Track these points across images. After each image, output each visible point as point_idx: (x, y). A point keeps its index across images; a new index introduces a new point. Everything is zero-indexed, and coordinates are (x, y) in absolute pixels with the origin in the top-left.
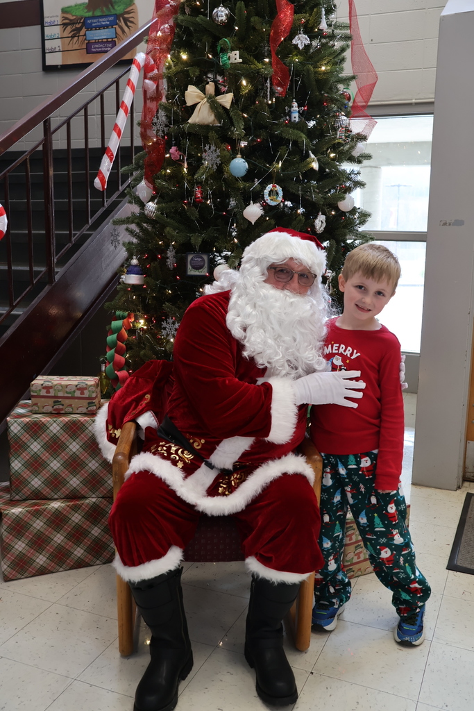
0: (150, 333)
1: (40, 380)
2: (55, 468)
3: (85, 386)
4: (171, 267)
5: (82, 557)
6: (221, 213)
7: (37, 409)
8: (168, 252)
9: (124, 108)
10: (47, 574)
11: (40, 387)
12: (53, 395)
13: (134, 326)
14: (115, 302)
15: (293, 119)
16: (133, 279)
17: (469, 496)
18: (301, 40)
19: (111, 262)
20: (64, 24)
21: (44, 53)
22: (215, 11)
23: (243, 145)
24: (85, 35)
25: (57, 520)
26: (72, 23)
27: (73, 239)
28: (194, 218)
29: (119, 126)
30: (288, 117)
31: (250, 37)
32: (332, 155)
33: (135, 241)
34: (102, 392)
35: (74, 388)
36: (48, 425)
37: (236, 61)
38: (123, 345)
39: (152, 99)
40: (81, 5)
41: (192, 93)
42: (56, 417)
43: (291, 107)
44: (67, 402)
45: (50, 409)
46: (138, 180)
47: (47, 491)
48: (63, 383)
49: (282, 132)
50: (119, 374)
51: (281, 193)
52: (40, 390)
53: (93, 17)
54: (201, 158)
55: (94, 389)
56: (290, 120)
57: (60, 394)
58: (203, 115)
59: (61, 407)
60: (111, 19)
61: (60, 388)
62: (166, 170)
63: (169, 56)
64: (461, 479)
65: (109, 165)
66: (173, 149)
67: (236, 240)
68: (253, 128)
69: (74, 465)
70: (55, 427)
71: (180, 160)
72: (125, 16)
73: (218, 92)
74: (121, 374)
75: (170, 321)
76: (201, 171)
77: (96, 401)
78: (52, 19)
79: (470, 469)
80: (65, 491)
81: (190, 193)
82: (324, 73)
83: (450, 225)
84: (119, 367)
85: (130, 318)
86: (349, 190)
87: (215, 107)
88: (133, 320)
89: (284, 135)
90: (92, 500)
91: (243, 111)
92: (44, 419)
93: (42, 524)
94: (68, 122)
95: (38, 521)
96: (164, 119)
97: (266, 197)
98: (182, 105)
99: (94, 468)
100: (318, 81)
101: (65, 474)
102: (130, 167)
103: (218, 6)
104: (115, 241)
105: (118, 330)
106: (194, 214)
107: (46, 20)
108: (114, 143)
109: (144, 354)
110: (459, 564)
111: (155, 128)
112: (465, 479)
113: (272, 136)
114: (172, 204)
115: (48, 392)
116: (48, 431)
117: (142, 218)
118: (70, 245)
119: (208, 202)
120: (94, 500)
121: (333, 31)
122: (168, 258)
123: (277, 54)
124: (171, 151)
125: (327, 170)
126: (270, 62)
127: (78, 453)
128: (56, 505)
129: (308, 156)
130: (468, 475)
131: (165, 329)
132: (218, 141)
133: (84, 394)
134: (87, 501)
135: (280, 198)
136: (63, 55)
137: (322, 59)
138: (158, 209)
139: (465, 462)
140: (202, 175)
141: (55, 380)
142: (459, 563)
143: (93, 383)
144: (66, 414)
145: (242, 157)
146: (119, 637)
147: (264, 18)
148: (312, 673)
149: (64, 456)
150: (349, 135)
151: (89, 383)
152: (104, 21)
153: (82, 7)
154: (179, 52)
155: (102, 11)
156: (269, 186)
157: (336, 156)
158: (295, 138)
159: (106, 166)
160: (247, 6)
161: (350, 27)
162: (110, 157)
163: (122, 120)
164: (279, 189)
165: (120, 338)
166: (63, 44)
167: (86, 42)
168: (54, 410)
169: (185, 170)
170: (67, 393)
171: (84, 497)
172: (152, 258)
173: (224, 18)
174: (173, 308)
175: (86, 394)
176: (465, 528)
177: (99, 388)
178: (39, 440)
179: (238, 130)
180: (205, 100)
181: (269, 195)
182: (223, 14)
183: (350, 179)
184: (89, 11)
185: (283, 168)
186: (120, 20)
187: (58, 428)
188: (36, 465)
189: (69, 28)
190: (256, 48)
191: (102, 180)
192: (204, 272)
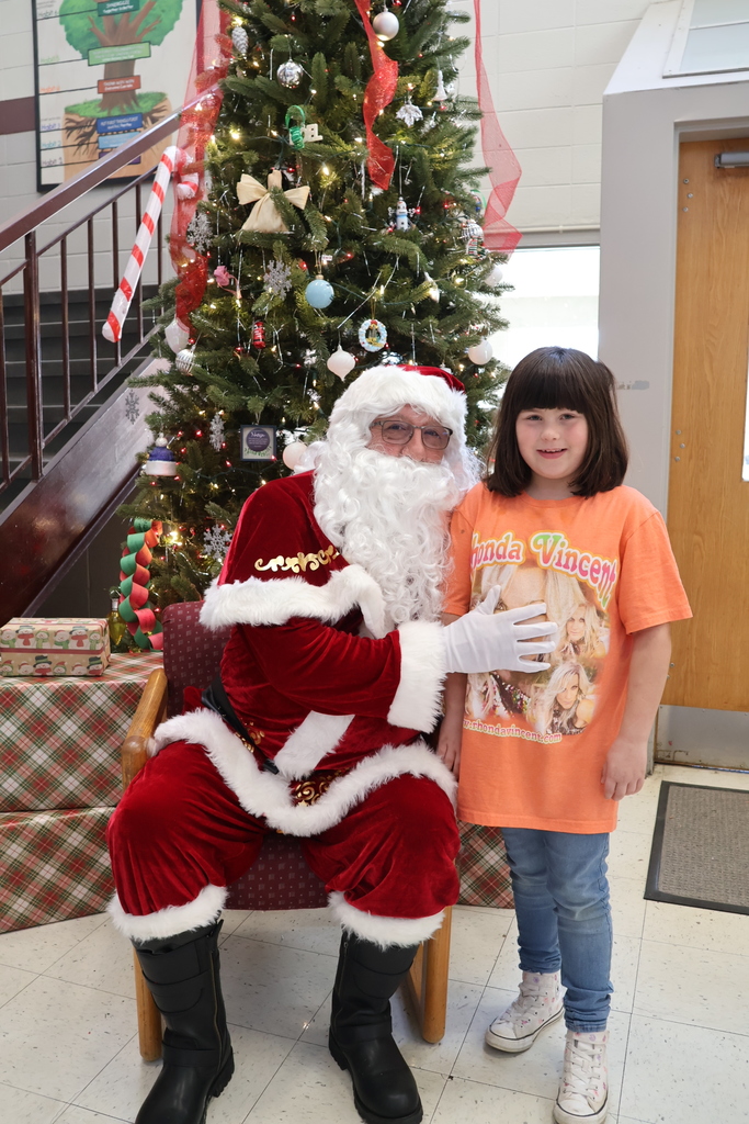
0: (187, 550)
1: (15, 625)
2: (40, 762)
3: (84, 633)
4: (218, 447)
5: (86, 900)
6: (293, 365)
7: (10, 669)
8: (212, 423)
9: (148, 222)
10: (30, 927)
11: (14, 636)
12: (35, 647)
13: (162, 542)
14: (135, 505)
15: (400, 226)
16: (160, 468)
17: (665, 787)
18: (409, 114)
19: (128, 449)
20: (68, 129)
21: (39, 168)
22: (281, 67)
23: (325, 263)
24: (97, 142)
25: (45, 844)
26: (79, 126)
27: (70, 413)
28: (252, 373)
29: (141, 247)
30: (391, 223)
31: (333, 107)
32: (459, 281)
33: (162, 411)
34: (112, 642)
35: (68, 636)
36: (27, 694)
37: (314, 139)
38: (146, 571)
39: (188, 201)
40: (91, 102)
41: (248, 187)
42: (39, 682)
43: (396, 208)
44: (57, 658)
45: (30, 669)
46: (168, 321)
47: (27, 798)
48: (51, 628)
49: (384, 243)
50: (139, 613)
51: (384, 334)
52: (14, 640)
53: (109, 118)
54: (262, 283)
55: (99, 637)
56: (395, 227)
57: (46, 646)
58: (264, 219)
59: (47, 666)
60: (134, 119)
61: (46, 636)
62: (209, 304)
63: (213, 138)
64: (652, 761)
65: (125, 305)
66: (220, 270)
67: (316, 406)
68: (340, 238)
69: (70, 756)
70: (38, 696)
71: (229, 287)
72: (155, 115)
73: (286, 185)
74: (145, 614)
75: (217, 530)
76: (262, 299)
77: (103, 656)
78: (52, 123)
79: (664, 746)
80: (56, 797)
81: (246, 335)
82: (444, 161)
83: (629, 388)
84: (139, 603)
85: (156, 530)
86: (485, 332)
87: (282, 206)
88: (160, 532)
89: (387, 248)
90: (100, 810)
91: (324, 213)
92: (20, 685)
93: (20, 850)
94: (63, 239)
95: (14, 846)
96: (204, 227)
97: (363, 339)
98: (233, 207)
99: (100, 760)
100: (435, 173)
101: (55, 770)
102: (156, 300)
103: (285, 61)
104: (131, 411)
105: (138, 548)
106: (253, 366)
107: (43, 124)
108: (132, 273)
109: (178, 582)
110: (661, 890)
111: (192, 239)
112: (657, 761)
113: (369, 250)
114: (219, 353)
115: (27, 643)
116: (27, 704)
117: (174, 378)
118: (64, 422)
119: (274, 349)
120: (102, 810)
121: (454, 104)
122: (212, 433)
123: (375, 132)
124: (216, 272)
125: (451, 304)
126: (365, 143)
127: (75, 738)
128: (42, 819)
129: (424, 279)
130: (660, 756)
131: (209, 542)
132: (288, 255)
133: (82, 645)
134: (92, 812)
135: (383, 342)
136: (66, 171)
137: (441, 139)
138: (197, 360)
139: (656, 736)
140: (262, 306)
141: (38, 624)
142: (661, 888)
143: (96, 628)
144: (55, 677)
145: (325, 279)
146: (140, 1032)
147: (354, 80)
148: (451, 1077)
149: (54, 742)
150: (483, 251)
151: (91, 628)
152: (124, 123)
153: (93, 106)
154: (227, 131)
155: (122, 109)
156: (366, 322)
157: (464, 282)
158: (404, 251)
159: (120, 306)
160: (328, 61)
161: (478, 103)
162: (127, 293)
163: (145, 239)
164: (381, 327)
165: (140, 560)
166: (66, 155)
167: (99, 151)
168: (37, 671)
169: (238, 302)
170: (56, 643)
171: (86, 807)
172: (190, 436)
173: (296, 78)
174: (222, 511)
175: (87, 645)
176: (665, 834)
177: (107, 635)
178: (13, 718)
179: (317, 239)
180: (268, 195)
181: (367, 336)
182: (294, 72)
183: (486, 317)
184: (103, 110)
185: (387, 298)
186: (146, 121)
187: (44, 699)
188: (8, 757)
189: (75, 134)
190: (343, 125)
191: (115, 326)
192: (268, 455)
